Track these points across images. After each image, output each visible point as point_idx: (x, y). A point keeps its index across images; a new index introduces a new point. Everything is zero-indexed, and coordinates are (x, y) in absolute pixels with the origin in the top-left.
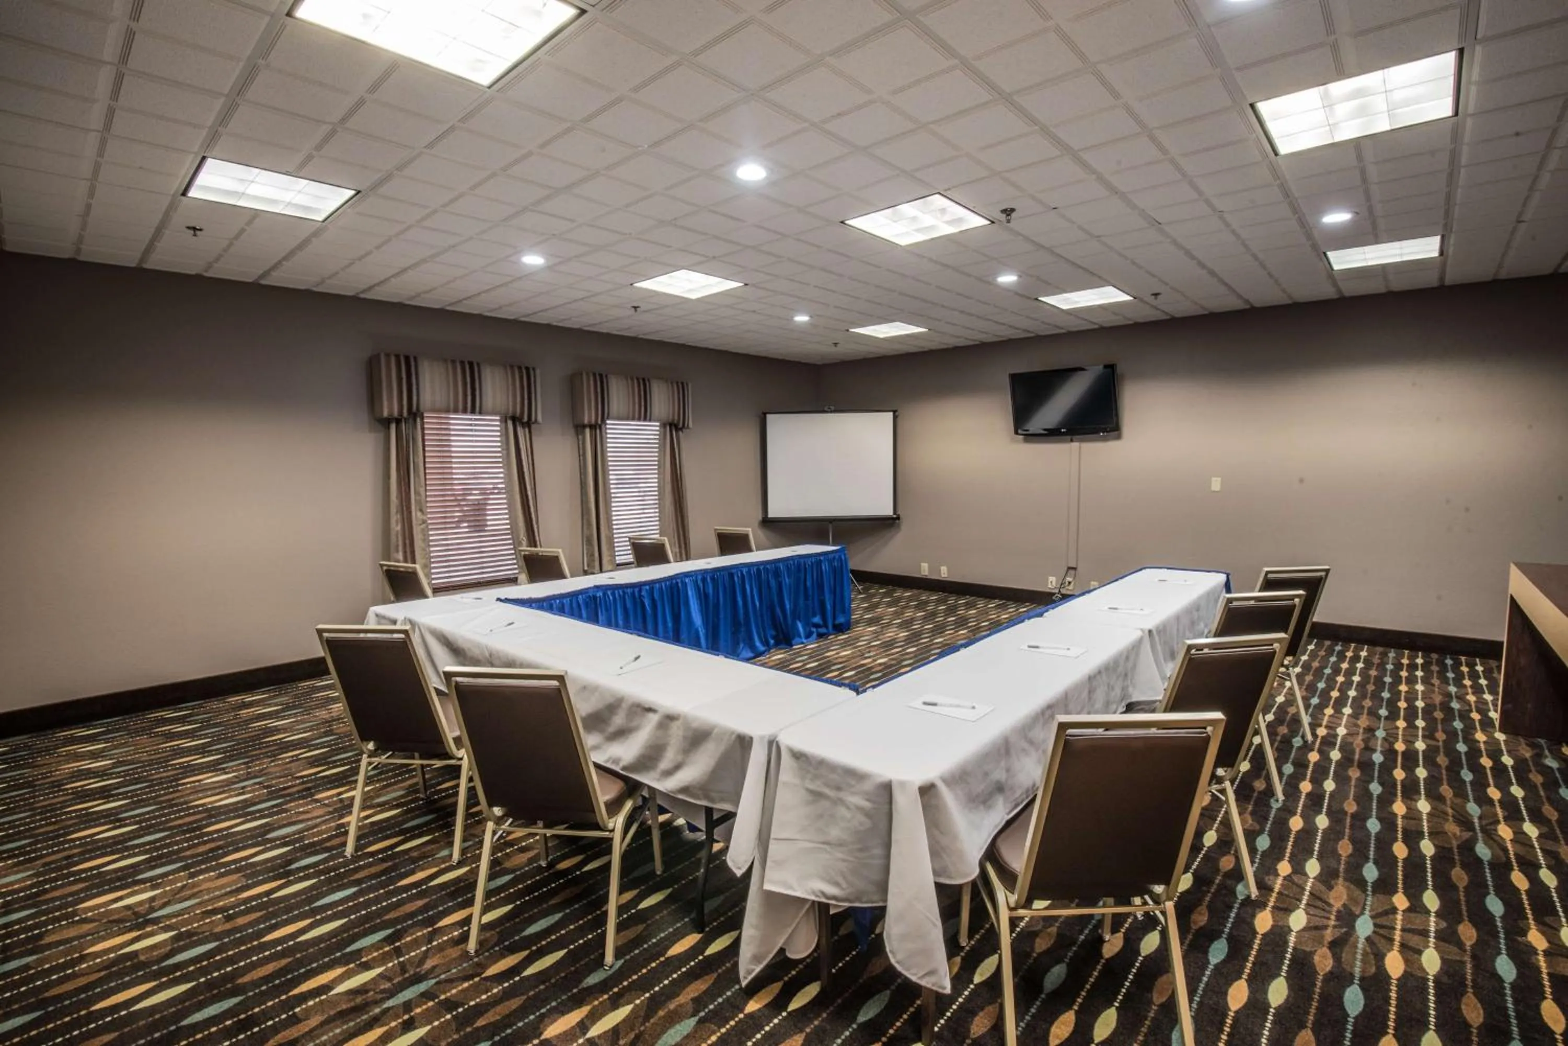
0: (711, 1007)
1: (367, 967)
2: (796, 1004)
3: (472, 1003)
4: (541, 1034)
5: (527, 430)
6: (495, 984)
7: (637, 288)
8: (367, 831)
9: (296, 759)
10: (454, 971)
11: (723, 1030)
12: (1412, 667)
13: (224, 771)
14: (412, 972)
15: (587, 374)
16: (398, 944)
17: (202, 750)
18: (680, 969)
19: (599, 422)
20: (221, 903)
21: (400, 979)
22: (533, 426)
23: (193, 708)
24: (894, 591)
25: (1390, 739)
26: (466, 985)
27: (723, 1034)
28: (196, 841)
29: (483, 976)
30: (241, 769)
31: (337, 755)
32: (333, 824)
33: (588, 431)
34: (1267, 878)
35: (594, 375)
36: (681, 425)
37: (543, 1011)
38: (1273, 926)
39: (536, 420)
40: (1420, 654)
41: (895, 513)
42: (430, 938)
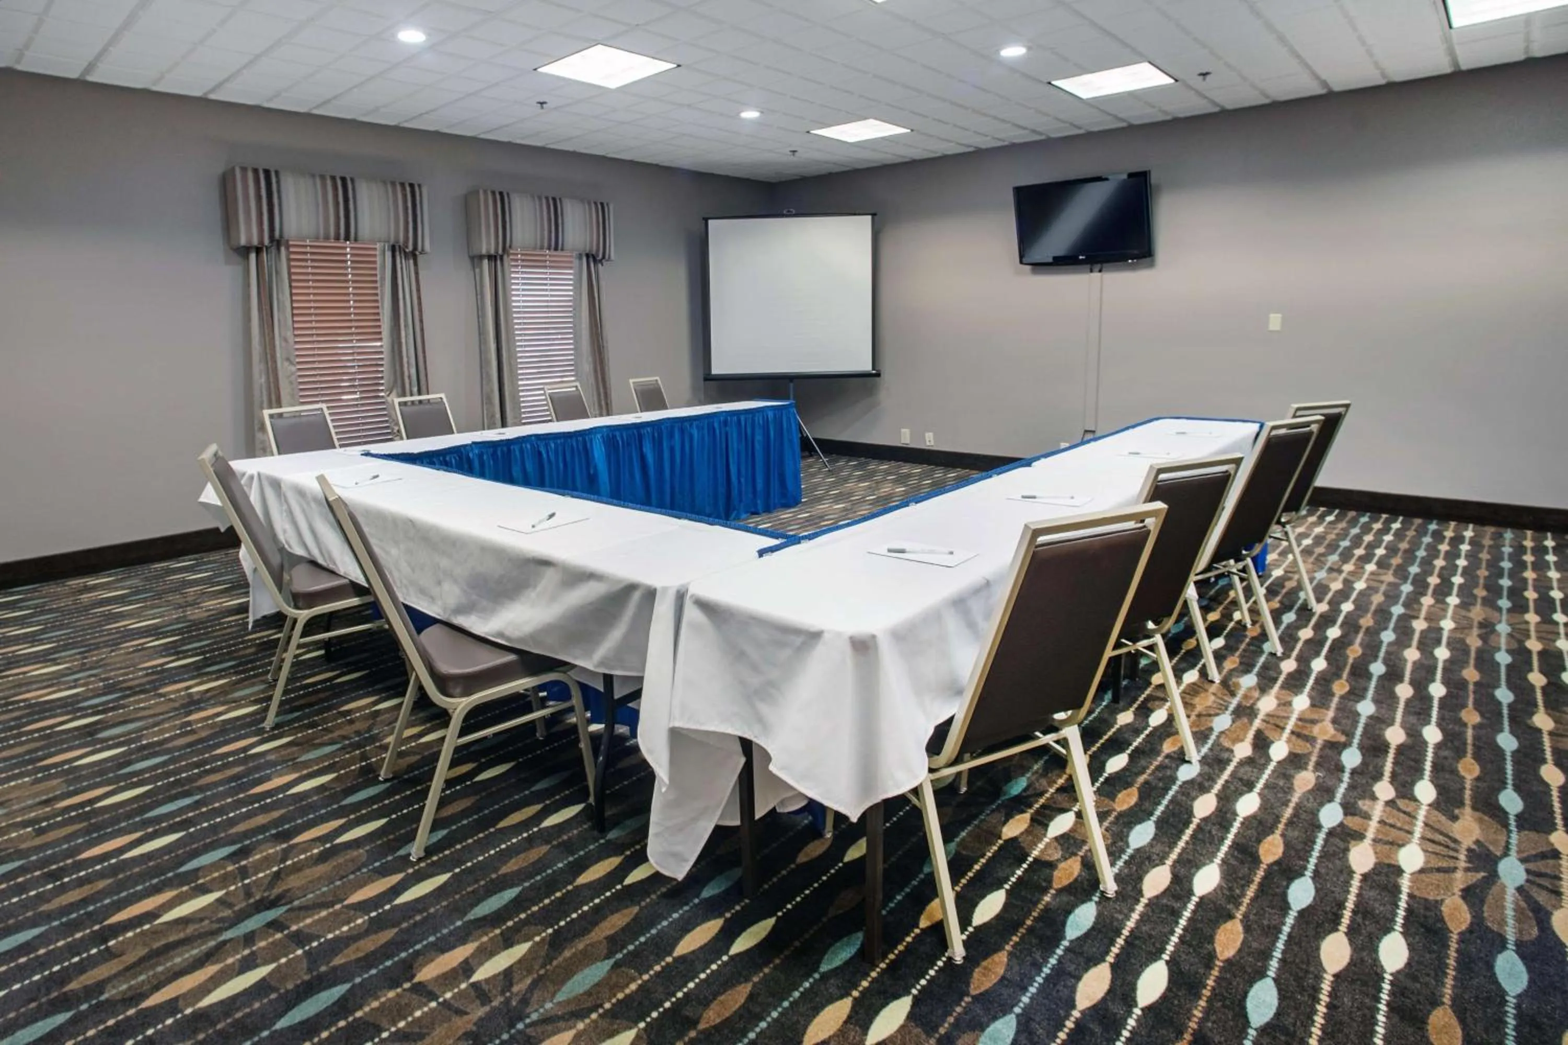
0: (631, 947)
1: (204, 890)
2: (741, 945)
3: (330, 936)
4: (413, 976)
5: (411, 262)
6: (358, 913)
7: (541, 73)
8: (217, 729)
9: (140, 649)
10: (311, 896)
11: (646, 977)
12: (1540, 551)
13: (55, 662)
14: (258, 897)
15: (485, 192)
16: (243, 863)
17: (31, 639)
18: (592, 900)
19: (500, 252)
20: (33, 814)
21: (243, 904)
22: (421, 259)
23: (28, 592)
24: (868, 464)
25: (1519, 635)
26: (324, 913)
27: (645, 982)
28: (12, 742)
29: (346, 903)
30: (76, 660)
31: (189, 643)
32: (177, 722)
33: (486, 262)
34: (1360, 803)
35: (493, 193)
36: (601, 256)
37: (418, 947)
38: (1376, 864)
39: (423, 250)
40: (1549, 535)
41: (873, 369)
42: (286, 854)
